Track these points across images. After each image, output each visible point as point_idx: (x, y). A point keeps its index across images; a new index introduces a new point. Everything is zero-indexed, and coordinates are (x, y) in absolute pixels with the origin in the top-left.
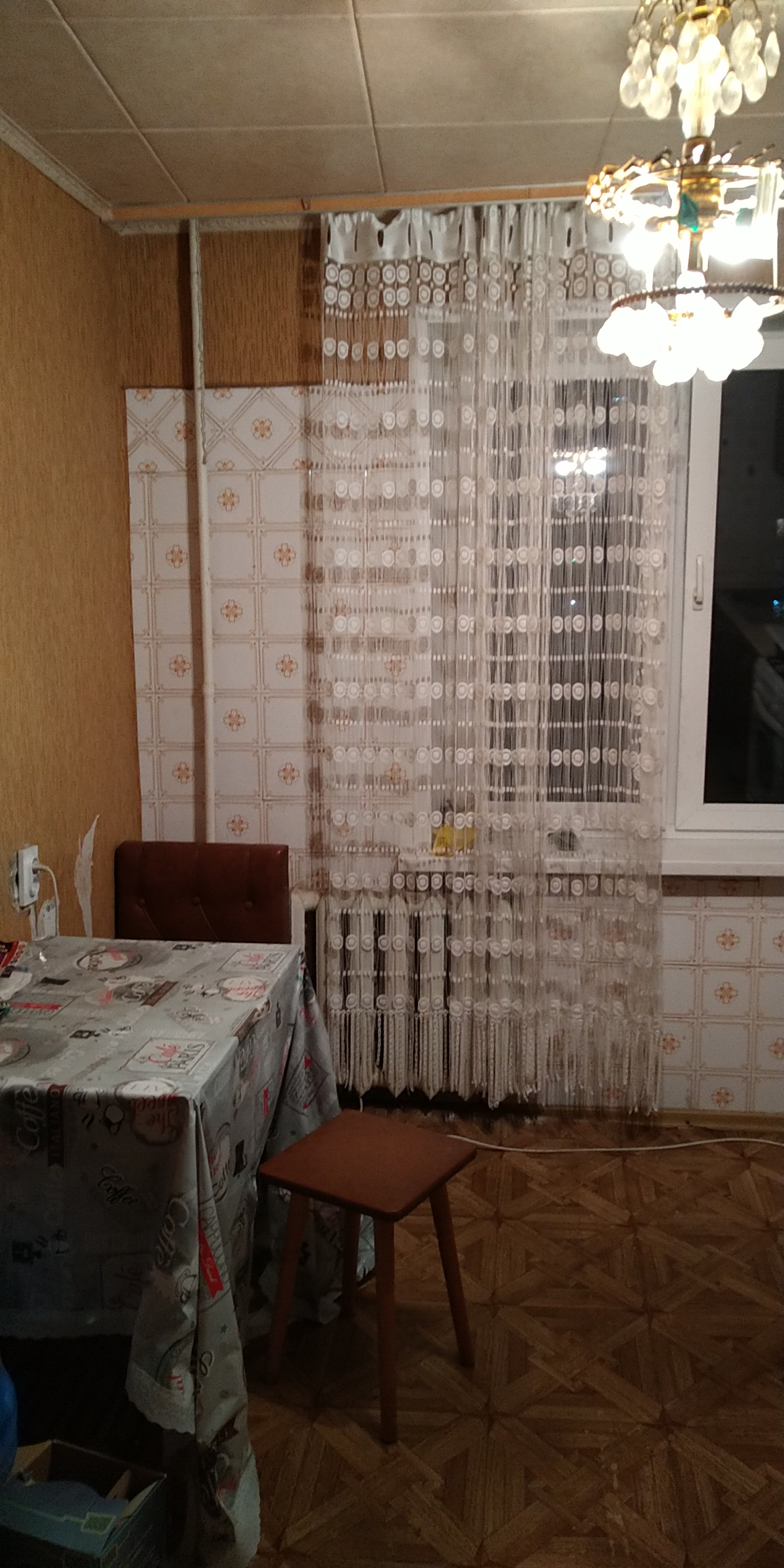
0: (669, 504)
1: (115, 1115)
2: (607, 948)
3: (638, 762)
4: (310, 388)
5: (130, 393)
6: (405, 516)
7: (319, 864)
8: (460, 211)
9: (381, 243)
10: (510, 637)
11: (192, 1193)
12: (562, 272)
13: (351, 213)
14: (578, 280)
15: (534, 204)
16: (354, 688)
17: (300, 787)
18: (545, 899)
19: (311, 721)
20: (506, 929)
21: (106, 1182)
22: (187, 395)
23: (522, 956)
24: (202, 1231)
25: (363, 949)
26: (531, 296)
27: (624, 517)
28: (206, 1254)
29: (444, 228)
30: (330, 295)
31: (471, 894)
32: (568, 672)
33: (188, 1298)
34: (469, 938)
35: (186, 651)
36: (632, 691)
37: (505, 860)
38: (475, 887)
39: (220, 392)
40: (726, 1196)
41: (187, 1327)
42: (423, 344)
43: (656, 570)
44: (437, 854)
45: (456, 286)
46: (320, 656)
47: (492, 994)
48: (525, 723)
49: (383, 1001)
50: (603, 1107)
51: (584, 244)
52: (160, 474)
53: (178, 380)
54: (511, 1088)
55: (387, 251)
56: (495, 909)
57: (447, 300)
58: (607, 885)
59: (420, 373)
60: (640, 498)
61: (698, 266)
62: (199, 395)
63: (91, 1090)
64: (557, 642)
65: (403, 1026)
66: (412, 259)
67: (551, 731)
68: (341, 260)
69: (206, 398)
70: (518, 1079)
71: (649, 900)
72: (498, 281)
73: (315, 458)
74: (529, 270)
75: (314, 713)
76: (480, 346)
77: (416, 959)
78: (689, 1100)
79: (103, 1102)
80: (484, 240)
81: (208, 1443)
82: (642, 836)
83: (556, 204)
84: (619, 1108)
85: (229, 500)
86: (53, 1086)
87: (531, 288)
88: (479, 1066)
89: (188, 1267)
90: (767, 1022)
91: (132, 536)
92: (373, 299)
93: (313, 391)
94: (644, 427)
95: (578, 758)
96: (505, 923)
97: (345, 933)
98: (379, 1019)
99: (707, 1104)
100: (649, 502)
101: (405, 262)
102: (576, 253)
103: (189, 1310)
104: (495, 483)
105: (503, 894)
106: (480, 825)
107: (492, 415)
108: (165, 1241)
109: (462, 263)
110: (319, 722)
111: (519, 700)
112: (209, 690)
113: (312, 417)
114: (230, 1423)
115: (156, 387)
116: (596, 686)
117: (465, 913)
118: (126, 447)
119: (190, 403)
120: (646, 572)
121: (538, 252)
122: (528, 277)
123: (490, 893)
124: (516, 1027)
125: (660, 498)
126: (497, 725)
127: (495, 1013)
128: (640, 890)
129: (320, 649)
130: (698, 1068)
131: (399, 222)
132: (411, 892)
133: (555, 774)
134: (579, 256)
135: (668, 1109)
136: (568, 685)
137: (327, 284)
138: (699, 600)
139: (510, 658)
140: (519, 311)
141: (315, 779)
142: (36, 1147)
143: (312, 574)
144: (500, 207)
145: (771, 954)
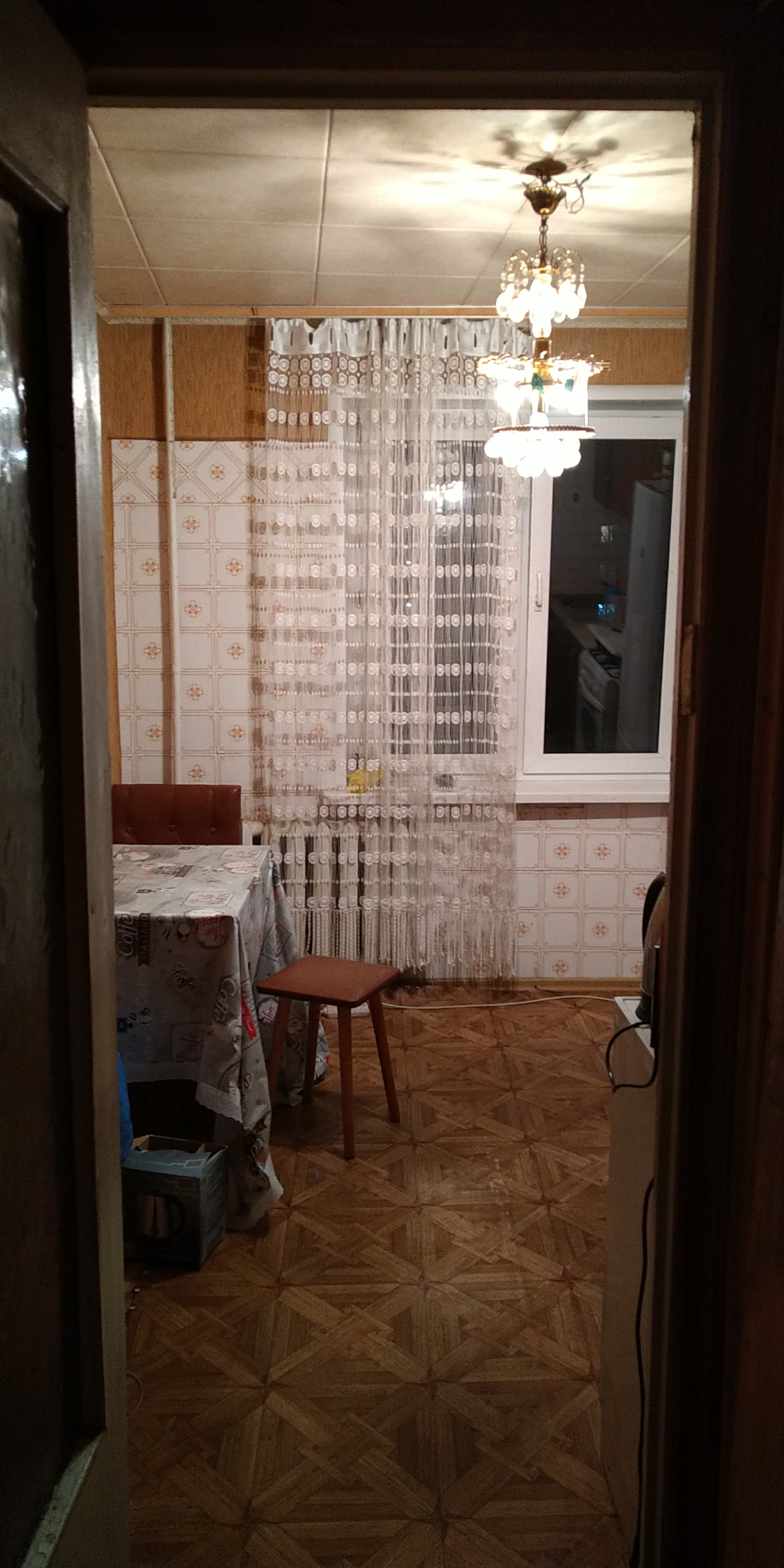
0: (518, 534)
1: (185, 930)
2: (478, 856)
3: (499, 721)
4: (254, 443)
5: (114, 442)
6: (326, 539)
7: (260, 801)
8: (368, 322)
9: (311, 342)
10: (406, 630)
11: (238, 975)
12: (441, 367)
13: (288, 319)
14: (453, 374)
15: (421, 319)
16: (290, 667)
17: (246, 743)
18: (433, 823)
19: (254, 693)
20: (404, 845)
21: (178, 974)
22: (159, 445)
23: (416, 865)
24: (243, 998)
25: (298, 864)
26: (420, 383)
27: (487, 544)
28: (246, 1014)
29: (356, 332)
30: (272, 377)
31: (379, 820)
32: (448, 654)
33: (237, 1039)
34: (377, 852)
35: (157, 639)
36: (492, 669)
37: (403, 796)
38: (382, 814)
39: (185, 443)
40: (564, 1029)
41: (236, 1057)
42: (342, 416)
43: (510, 582)
44: (352, 792)
45: (365, 374)
46: (261, 643)
47: (394, 893)
48: (418, 693)
49: (312, 902)
50: (475, 979)
51: (457, 349)
52: (138, 504)
53: (152, 434)
54: (408, 963)
55: (315, 348)
56: (396, 830)
57: (359, 382)
58: (477, 811)
59: (337, 433)
60: (498, 530)
62: (170, 446)
63: (168, 915)
64: (441, 634)
65: (327, 922)
66: (333, 353)
67: (437, 698)
68: (281, 352)
69: (175, 448)
70: (414, 956)
71: (507, 820)
72: (395, 372)
73: (258, 495)
74: (418, 365)
75: (257, 686)
76: (383, 418)
77: (337, 869)
78: (536, 970)
79: (176, 922)
80: (386, 343)
81: (251, 1129)
82: (502, 774)
83: (437, 319)
84: (486, 978)
85: (191, 525)
86: (142, 914)
87: (419, 378)
88: (385, 947)
89: (236, 1021)
90: (592, 911)
91: (115, 551)
92: (305, 380)
93: (256, 446)
94: (500, 479)
95: (456, 718)
96: (403, 841)
97: (284, 851)
98: (309, 915)
99: (549, 973)
100: (504, 533)
101: (328, 356)
102: (452, 355)
103: (237, 1047)
104: (394, 517)
105: (403, 819)
106: (385, 768)
107: (392, 468)
108: (221, 1005)
109: (369, 357)
110: (260, 694)
111: (414, 676)
112: (177, 669)
113: (255, 464)
114: (262, 1121)
115: (135, 439)
116: (468, 667)
117: (373, 833)
118: (111, 483)
119: (163, 453)
120: (503, 584)
121: (424, 353)
122: (416, 370)
123: (392, 819)
124: (411, 918)
125: (511, 531)
126: (397, 694)
127: (398, 907)
128: (501, 813)
129: (261, 638)
130: (542, 947)
131: (323, 327)
132: (333, 819)
133: (440, 731)
134: (453, 357)
135: (523, 978)
136: (447, 665)
137: (271, 369)
138: (539, 604)
139: (406, 646)
140: (412, 392)
141: (257, 737)
142: (130, 954)
143: (256, 582)
144: (397, 320)
145: (593, 861)
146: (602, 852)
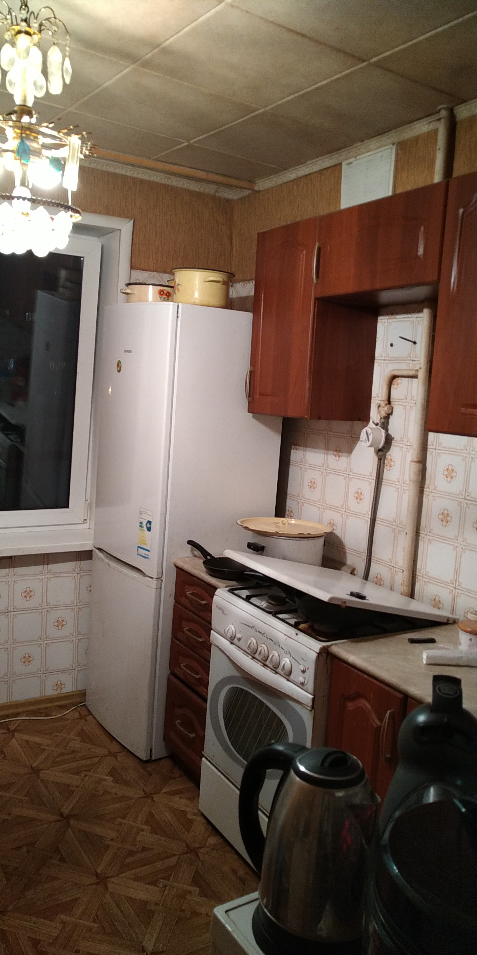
61: (26, 184)
90: (19, 645)
145: (20, 602)
146: (28, 594)
